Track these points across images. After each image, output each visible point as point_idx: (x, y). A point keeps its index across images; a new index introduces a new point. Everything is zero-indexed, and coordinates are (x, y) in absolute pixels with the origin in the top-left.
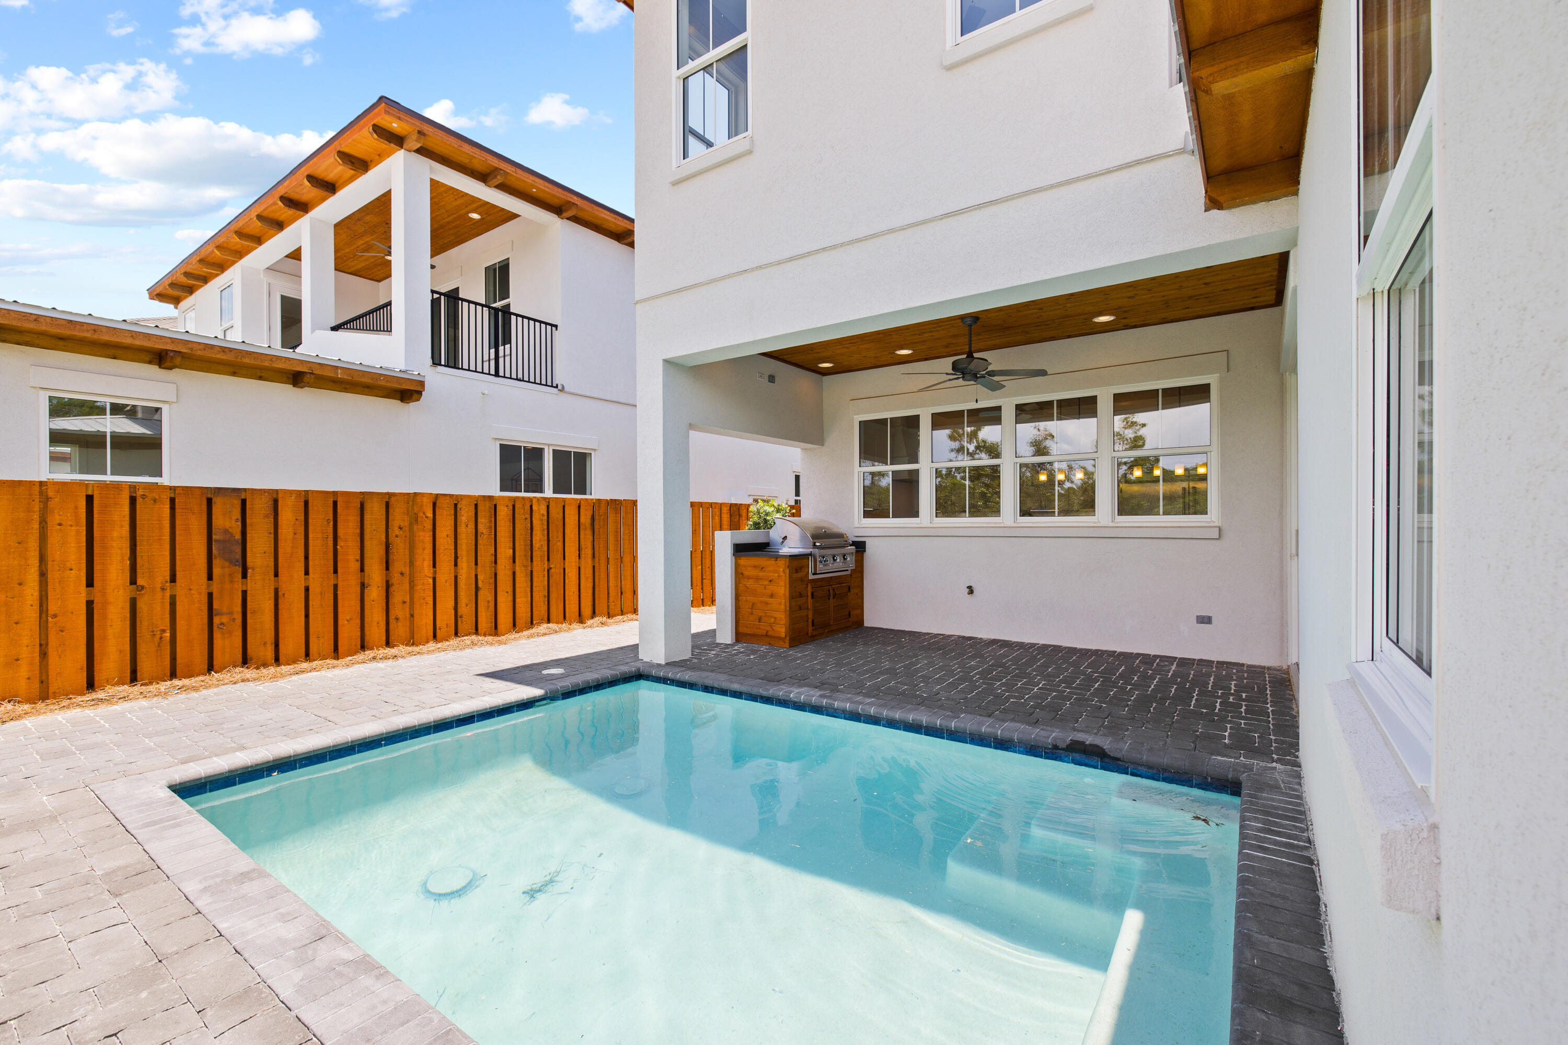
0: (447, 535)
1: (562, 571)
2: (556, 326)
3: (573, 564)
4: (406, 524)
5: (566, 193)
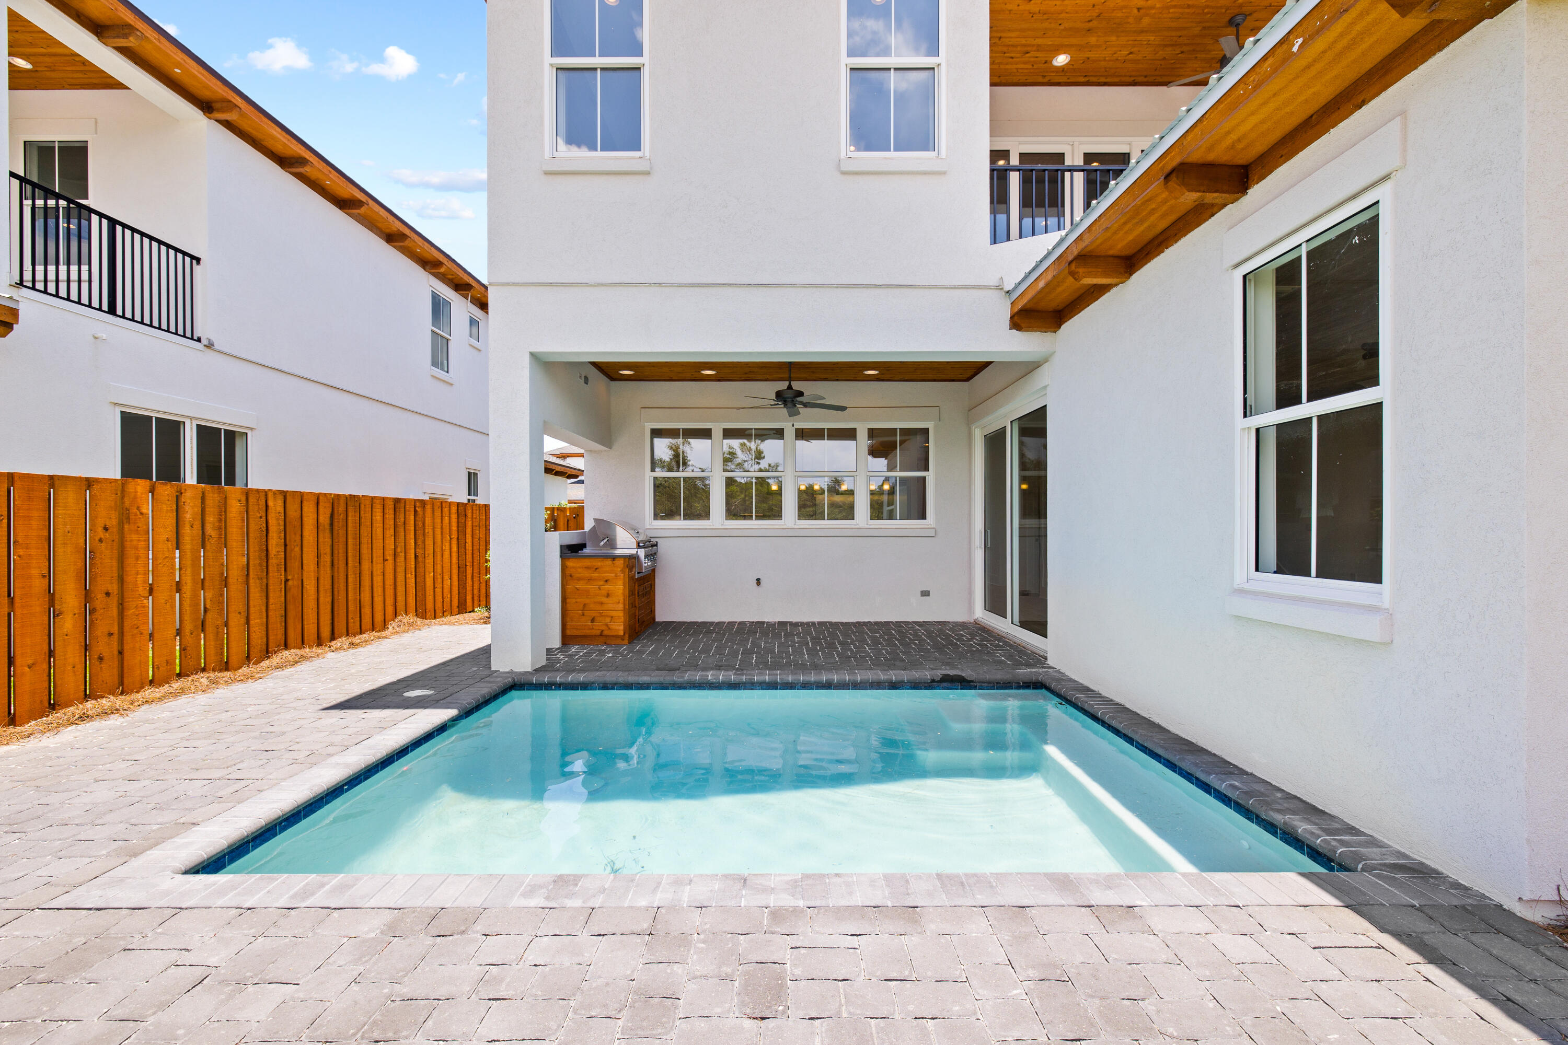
0: (167, 539)
1: (300, 582)
2: (198, 260)
3: (312, 574)
4: (113, 522)
5: (226, 89)
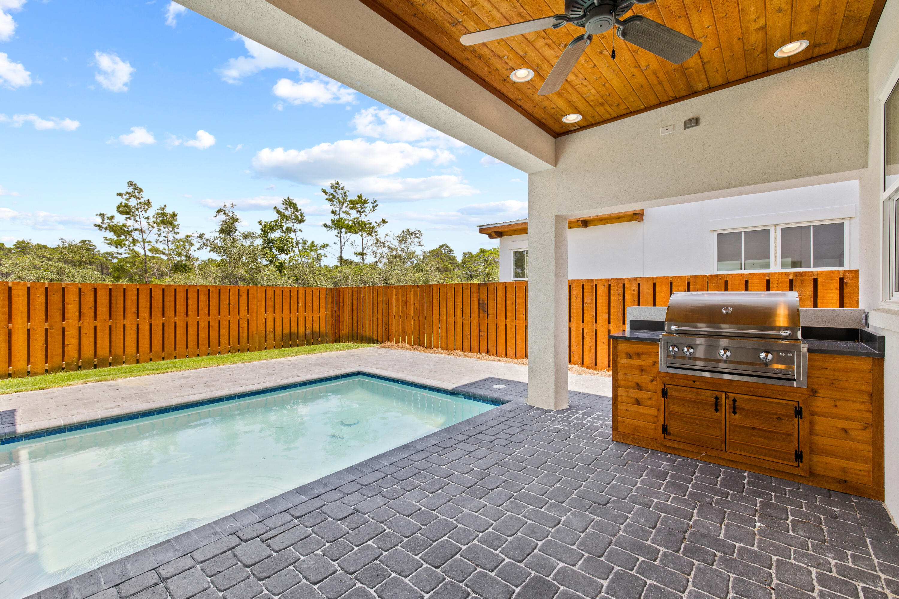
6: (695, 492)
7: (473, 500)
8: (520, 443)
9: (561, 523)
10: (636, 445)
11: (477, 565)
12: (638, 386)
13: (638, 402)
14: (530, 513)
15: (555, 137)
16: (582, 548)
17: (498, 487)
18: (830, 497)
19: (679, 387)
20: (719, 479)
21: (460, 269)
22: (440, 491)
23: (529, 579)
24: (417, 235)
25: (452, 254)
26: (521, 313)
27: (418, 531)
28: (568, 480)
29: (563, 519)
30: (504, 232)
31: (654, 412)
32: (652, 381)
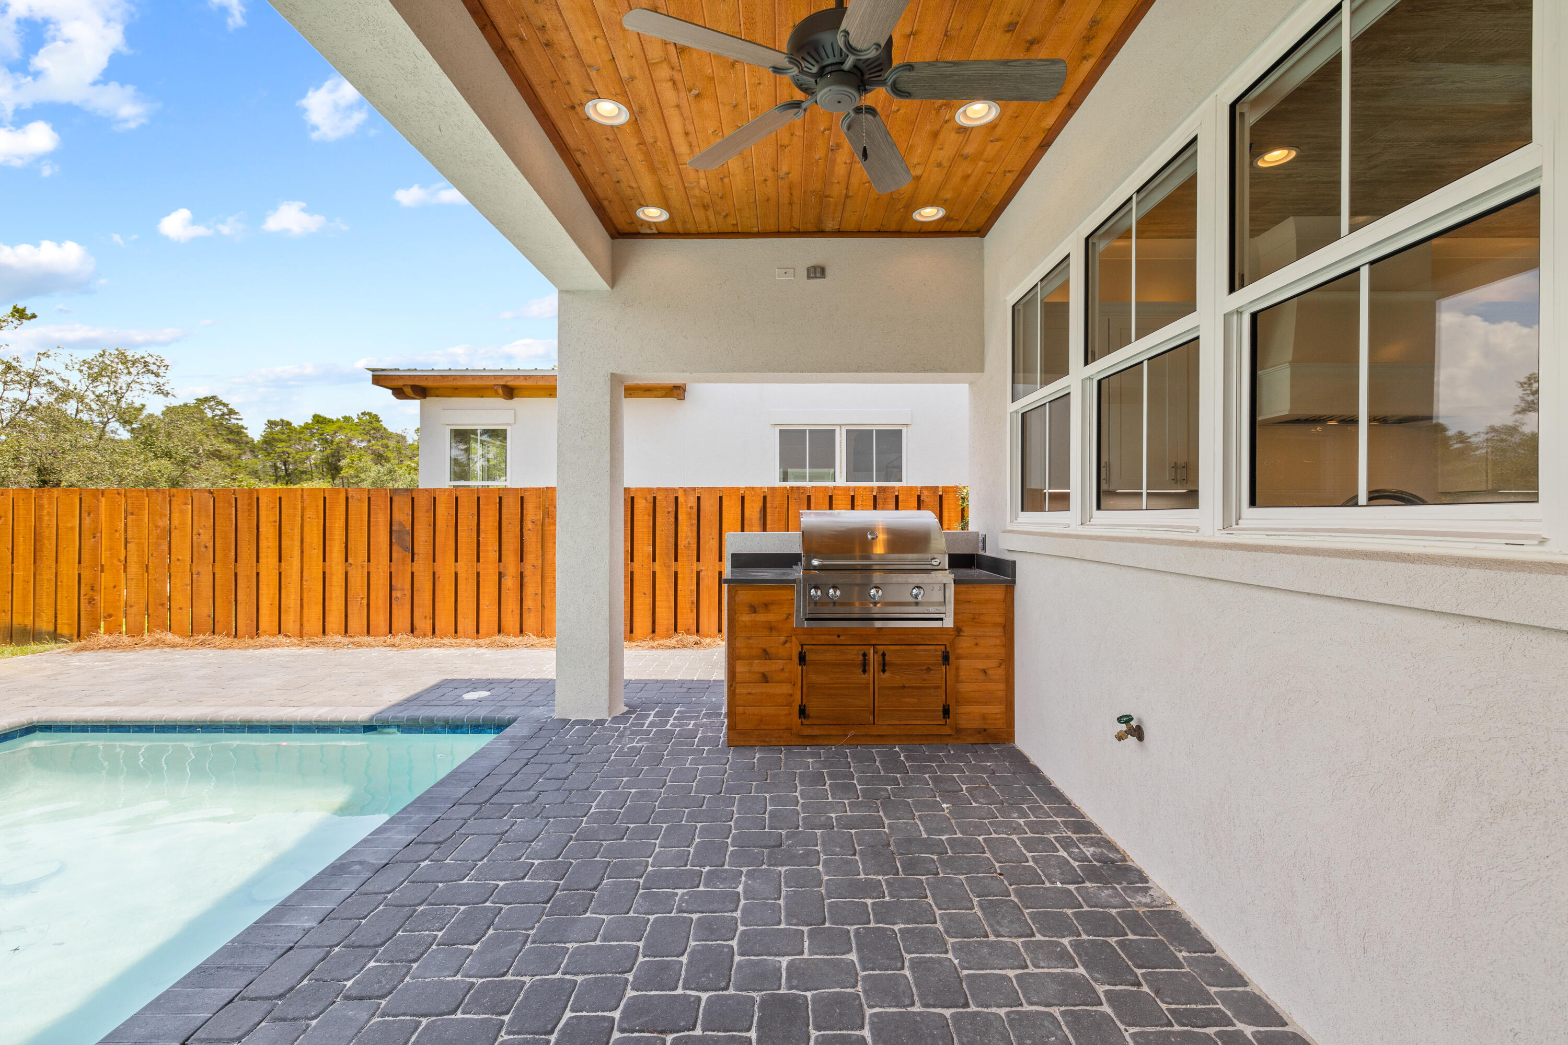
6: (866, 788)
7: (574, 920)
8: (588, 789)
9: (742, 898)
10: (763, 744)
11: (662, 1032)
12: (766, 655)
13: (765, 678)
14: (687, 902)
15: (613, 237)
16: (795, 921)
17: (602, 879)
18: (977, 752)
19: (821, 647)
20: (877, 764)
21: (256, 456)
22: (491, 931)
23: (759, 1008)
24: (153, 368)
25: (233, 421)
26: (490, 548)
27: (500, 1031)
28: (708, 826)
29: (740, 889)
30: (432, 388)
31: (785, 689)
32: (786, 642)
